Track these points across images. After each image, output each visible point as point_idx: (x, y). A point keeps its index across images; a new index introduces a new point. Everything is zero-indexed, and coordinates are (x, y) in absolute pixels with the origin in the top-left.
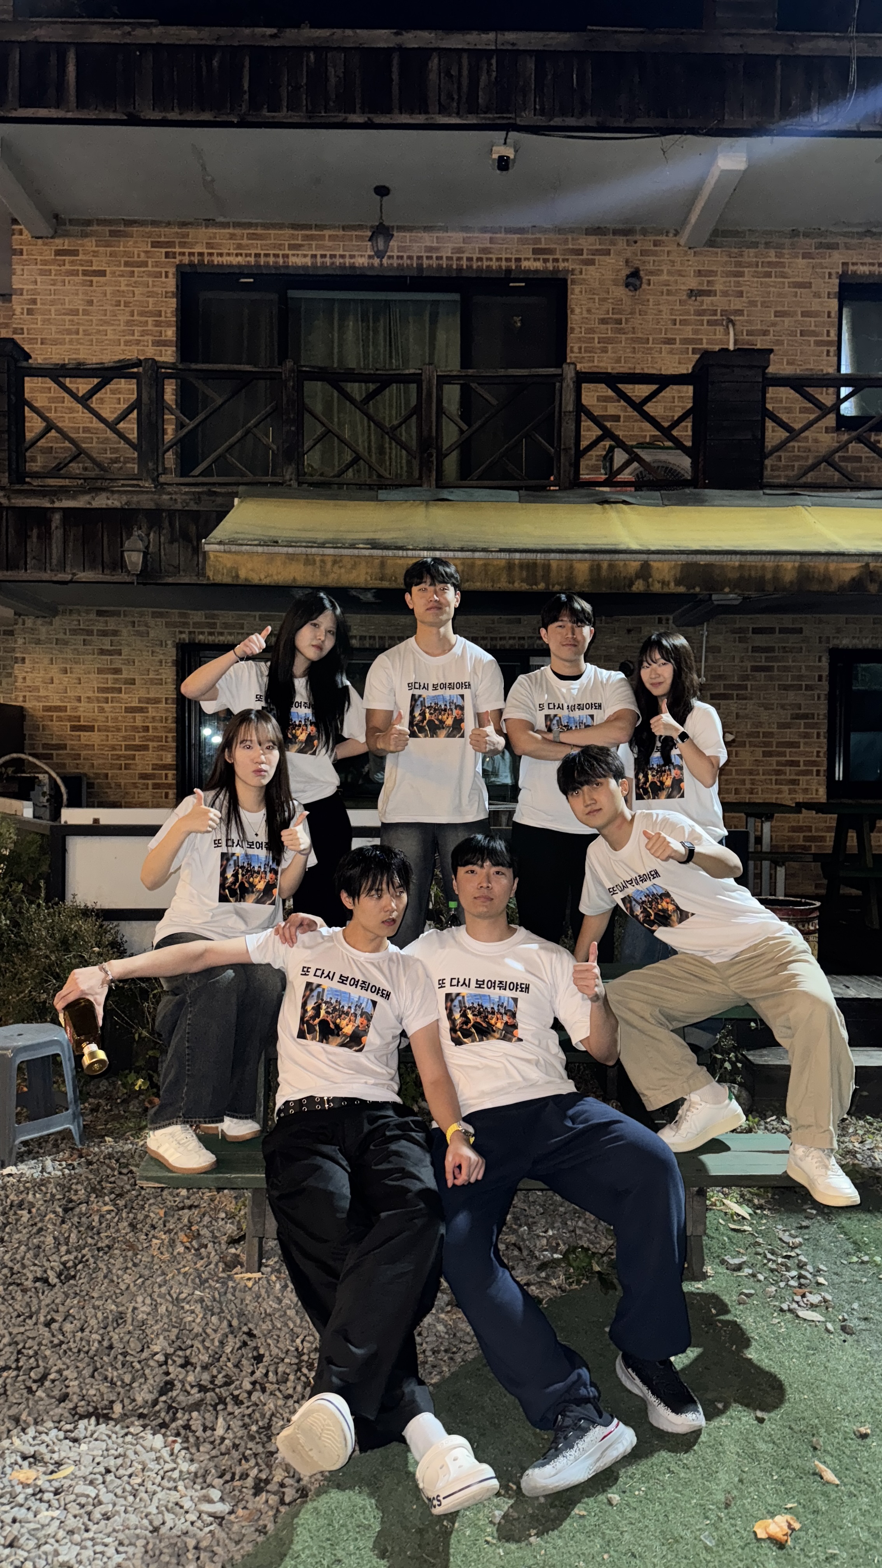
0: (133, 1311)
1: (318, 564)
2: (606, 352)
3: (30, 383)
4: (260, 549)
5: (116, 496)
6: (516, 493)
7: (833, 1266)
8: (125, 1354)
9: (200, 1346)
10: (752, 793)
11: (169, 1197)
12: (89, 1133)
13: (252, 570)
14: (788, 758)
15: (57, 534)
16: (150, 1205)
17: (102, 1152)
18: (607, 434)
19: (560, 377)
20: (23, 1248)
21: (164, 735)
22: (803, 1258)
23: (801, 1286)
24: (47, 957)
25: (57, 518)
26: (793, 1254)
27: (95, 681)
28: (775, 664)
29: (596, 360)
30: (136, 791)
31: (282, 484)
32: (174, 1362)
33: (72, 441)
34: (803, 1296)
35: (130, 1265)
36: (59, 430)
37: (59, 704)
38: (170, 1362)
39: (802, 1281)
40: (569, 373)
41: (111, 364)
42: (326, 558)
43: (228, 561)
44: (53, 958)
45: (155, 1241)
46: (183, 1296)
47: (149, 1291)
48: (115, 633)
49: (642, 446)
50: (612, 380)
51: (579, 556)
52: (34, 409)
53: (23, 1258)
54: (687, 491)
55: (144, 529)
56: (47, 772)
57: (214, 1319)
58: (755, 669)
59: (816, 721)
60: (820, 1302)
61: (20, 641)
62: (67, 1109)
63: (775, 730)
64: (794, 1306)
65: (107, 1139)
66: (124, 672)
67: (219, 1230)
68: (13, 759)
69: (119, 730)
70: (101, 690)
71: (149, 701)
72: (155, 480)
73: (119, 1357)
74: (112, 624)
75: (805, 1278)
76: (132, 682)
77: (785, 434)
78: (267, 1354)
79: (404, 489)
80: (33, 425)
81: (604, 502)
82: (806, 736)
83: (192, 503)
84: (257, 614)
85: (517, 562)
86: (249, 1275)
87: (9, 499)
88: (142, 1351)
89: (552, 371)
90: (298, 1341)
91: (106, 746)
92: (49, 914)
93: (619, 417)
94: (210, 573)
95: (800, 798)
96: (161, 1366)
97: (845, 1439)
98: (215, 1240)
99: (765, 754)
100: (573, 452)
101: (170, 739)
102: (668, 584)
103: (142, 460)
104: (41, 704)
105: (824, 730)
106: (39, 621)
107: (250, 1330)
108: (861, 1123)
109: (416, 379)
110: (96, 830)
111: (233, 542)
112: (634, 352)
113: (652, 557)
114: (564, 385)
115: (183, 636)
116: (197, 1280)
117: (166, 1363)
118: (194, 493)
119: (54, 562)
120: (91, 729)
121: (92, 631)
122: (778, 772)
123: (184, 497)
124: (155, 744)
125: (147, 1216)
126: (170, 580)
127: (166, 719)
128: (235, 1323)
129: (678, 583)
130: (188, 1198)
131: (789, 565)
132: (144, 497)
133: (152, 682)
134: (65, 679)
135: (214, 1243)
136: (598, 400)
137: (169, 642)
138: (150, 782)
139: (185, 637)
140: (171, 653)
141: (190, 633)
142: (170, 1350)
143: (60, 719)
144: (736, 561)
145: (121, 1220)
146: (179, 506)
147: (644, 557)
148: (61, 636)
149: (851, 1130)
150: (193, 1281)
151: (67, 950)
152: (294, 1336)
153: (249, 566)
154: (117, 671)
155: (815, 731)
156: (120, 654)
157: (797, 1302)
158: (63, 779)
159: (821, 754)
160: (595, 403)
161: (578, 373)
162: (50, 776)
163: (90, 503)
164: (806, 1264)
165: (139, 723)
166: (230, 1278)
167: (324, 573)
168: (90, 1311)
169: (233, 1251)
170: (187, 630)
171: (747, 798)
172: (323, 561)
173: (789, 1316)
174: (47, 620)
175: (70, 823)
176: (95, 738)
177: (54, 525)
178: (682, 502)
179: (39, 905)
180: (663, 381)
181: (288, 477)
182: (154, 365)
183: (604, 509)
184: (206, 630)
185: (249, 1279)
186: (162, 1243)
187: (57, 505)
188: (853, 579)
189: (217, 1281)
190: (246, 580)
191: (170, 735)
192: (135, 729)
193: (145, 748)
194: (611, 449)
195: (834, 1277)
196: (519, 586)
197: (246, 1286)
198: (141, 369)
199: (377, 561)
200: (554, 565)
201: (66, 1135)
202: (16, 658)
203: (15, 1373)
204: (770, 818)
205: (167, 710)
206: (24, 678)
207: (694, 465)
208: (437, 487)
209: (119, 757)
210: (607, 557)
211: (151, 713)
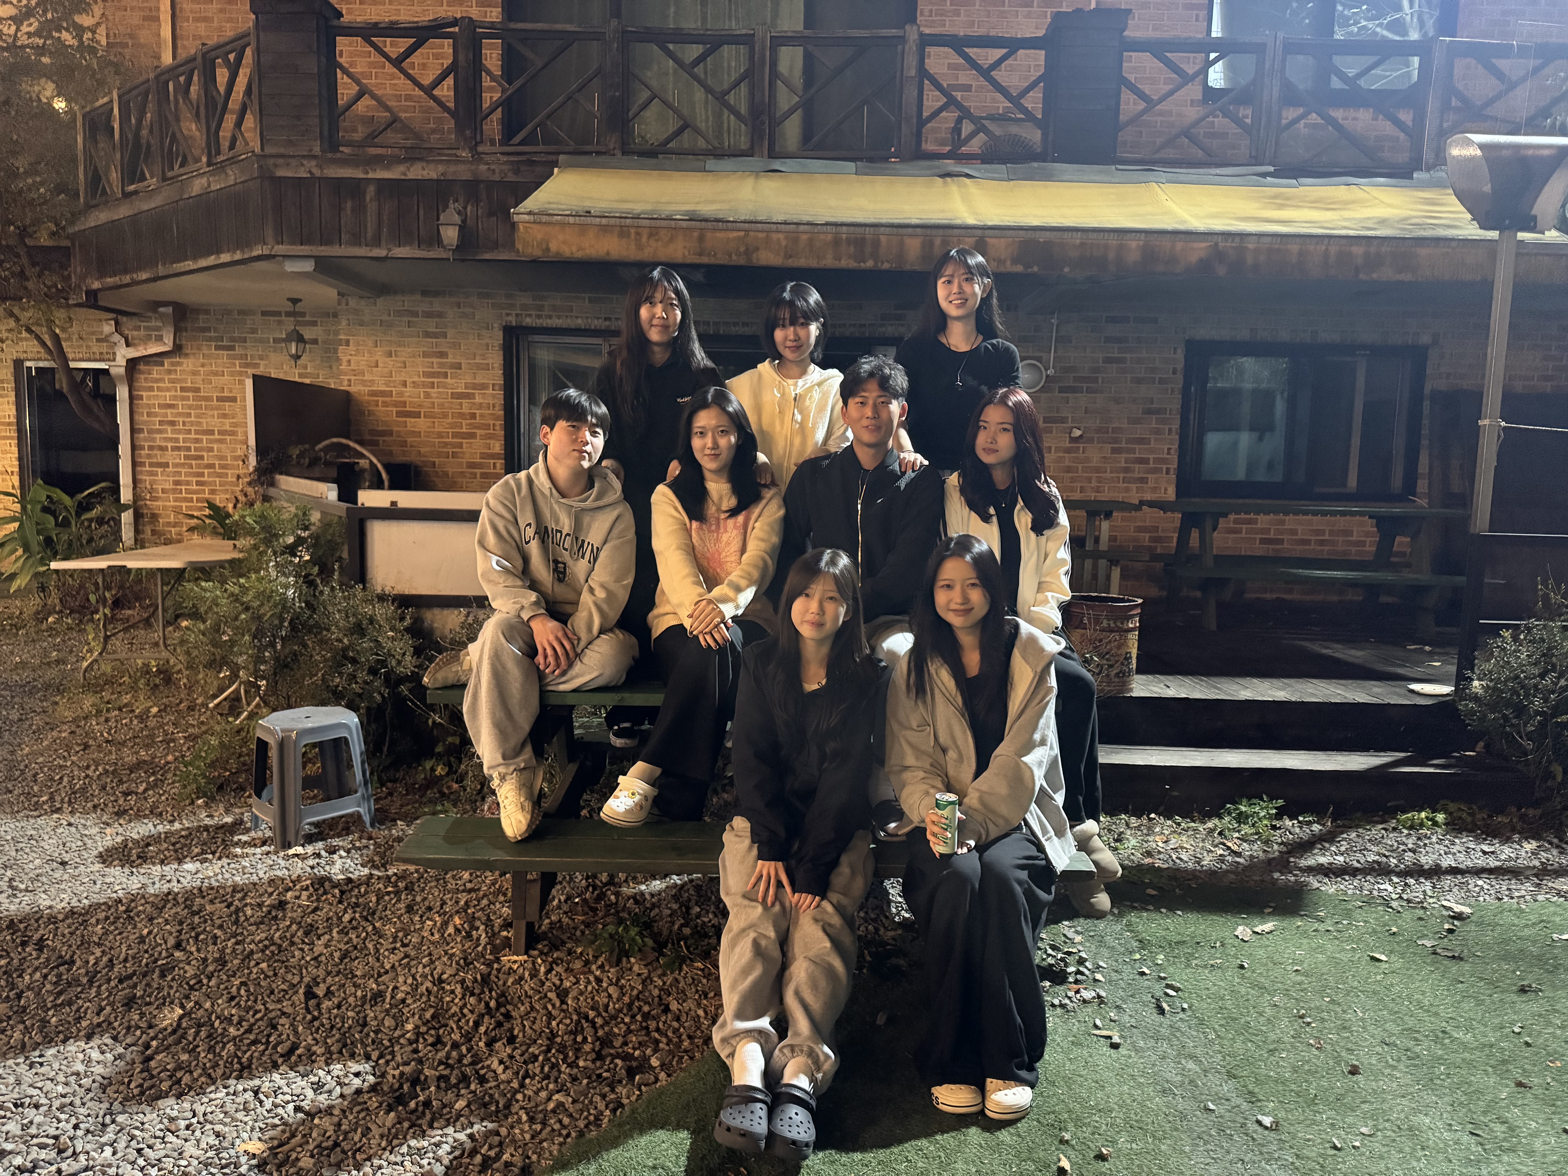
0: (393, 990)
1: (633, 236)
2: (959, 15)
3: (342, 42)
4: (571, 220)
5: (432, 166)
6: (853, 164)
7: (1114, 963)
8: (377, 1032)
9: (454, 1027)
10: (1098, 492)
11: (451, 880)
12: (382, 817)
13: (564, 242)
14: (1137, 455)
15: (372, 207)
16: (431, 888)
17: (391, 835)
18: (951, 102)
19: (902, 39)
20: (294, 927)
21: (492, 422)
22: (1083, 955)
23: (1077, 982)
24: (340, 641)
25: (371, 191)
26: (1074, 950)
27: (421, 365)
28: (1128, 356)
29: (947, 23)
30: (464, 480)
31: (605, 153)
32: (425, 1040)
33: (387, 109)
34: (1077, 992)
35: (398, 945)
36: (374, 96)
37: (383, 388)
38: (421, 1040)
39: (1079, 977)
40: (912, 34)
41: (426, 24)
42: (640, 230)
43: (538, 233)
44: (345, 641)
45: (429, 923)
46: (445, 976)
47: (413, 970)
48: (440, 315)
49: (992, 118)
50: (958, 44)
51: (910, 230)
52: (345, 71)
53: (293, 936)
54: (1035, 165)
55: (461, 200)
56: (368, 458)
57: (472, 1000)
58: (1108, 360)
59: (1168, 416)
60: (1094, 998)
61: (344, 323)
62: (356, 792)
63: (1125, 426)
64: (1067, 1001)
65: (399, 822)
66: (450, 356)
67: (495, 913)
68: (333, 444)
69: (445, 416)
70: (427, 374)
71: (475, 386)
72: (473, 149)
73: (372, 1034)
74: (437, 305)
75: (1082, 974)
76: (459, 366)
77: (1142, 105)
78: (521, 1035)
79: (732, 159)
80: (346, 89)
81: (944, 175)
82: (1157, 432)
83: (510, 174)
84: (587, 296)
85: (844, 236)
86: (515, 958)
87: (321, 168)
88: (396, 1029)
89: (894, 32)
90: (554, 1023)
91: (433, 432)
92: (345, 598)
93: (971, 86)
94: (519, 246)
95: (1148, 496)
96: (411, 1044)
97: (1093, 1134)
98: (488, 923)
99: (1114, 451)
100: (914, 121)
101: (497, 428)
102: (1004, 262)
103: (460, 128)
104: (367, 389)
105: (1176, 426)
106: (363, 302)
107: (508, 1011)
108: (1169, 822)
109: (747, 40)
110: (394, 514)
111: (541, 213)
112: (988, 17)
113: (987, 232)
114: (907, 48)
115: (510, 318)
116: (462, 961)
117: (417, 1041)
118: (512, 162)
119: (369, 235)
120: (417, 415)
121: (417, 313)
122: (1126, 470)
123: (503, 167)
124: (483, 432)
125: (425, 899)
126: (487, 256)
127: (494, 406)
128: (493, 1004)
129: (1015, 261)
130: (470, 881)
131: (1134, 244)
132: (461, 168)
133: (479, 367)
134: (390, 362)
135: (487, 926)
136: (949, 68)
137: (496, 325)
138: (478, 471)
139: (513, 320)
140: (498, 337)
141: (517, 315)
142: (423, 1029)
143: (385, 404)
144: (1077, 239)
145: (399, 900)
146: (497, 177)
147: (979, 232)
148: (385, 318)
149: (1157, 830)
150: (458, 963)
151: (363, 635)
152: (550, 1017)
153: (561, 237)
154: (443, 355)
155: (1167, 427)
156: (446, 337)
157: (1070, 998)
158: (386, 466)
159: (1172, 452)
160: (946, 71)
161: (921, 35)
162: (371, 462)
163: (405, 174)
164: (1086, 960)
165: (465, 410)
166: (498, 960)
167: (640, 247)
168: (350, 989)
169: (505, 933)
170: (514, 312)
171: (1093, 496)
172: (637, 234)
173: (1059, 1011)
174: (372, 300)
175: (366, 505)
176: (421, 424)
177: (368, 199)
178: (1030, 177)
179: (333, 588)
180: (1013, 45)
181: (612, 147)
182: (470, 24)
183: (945, 183)
184: (533, 313)
185: (515, 962)
186: (435, 925)
187: (371, 175)
188: (1201, 260)
189: (483, 964)
190: (558, 253)
191: (498, 423)
192: (462, 415)
193: (472, 436)
194: (959, 121)
195: (1113, 974)
196: (846, 263)
197: (510, 968)
198: (457, 29)
199: (696, 234)
200: (883, 239)
201: (356, 818)
202: (341, 340)
203: (262, 1047)
204: (1108, 515)
205: (494, 396)
206: (349, 361)
207: (1045, 135)
208: (770, 157)
209: (446, 444)
210: (941, 232)
211: (478, 400)
